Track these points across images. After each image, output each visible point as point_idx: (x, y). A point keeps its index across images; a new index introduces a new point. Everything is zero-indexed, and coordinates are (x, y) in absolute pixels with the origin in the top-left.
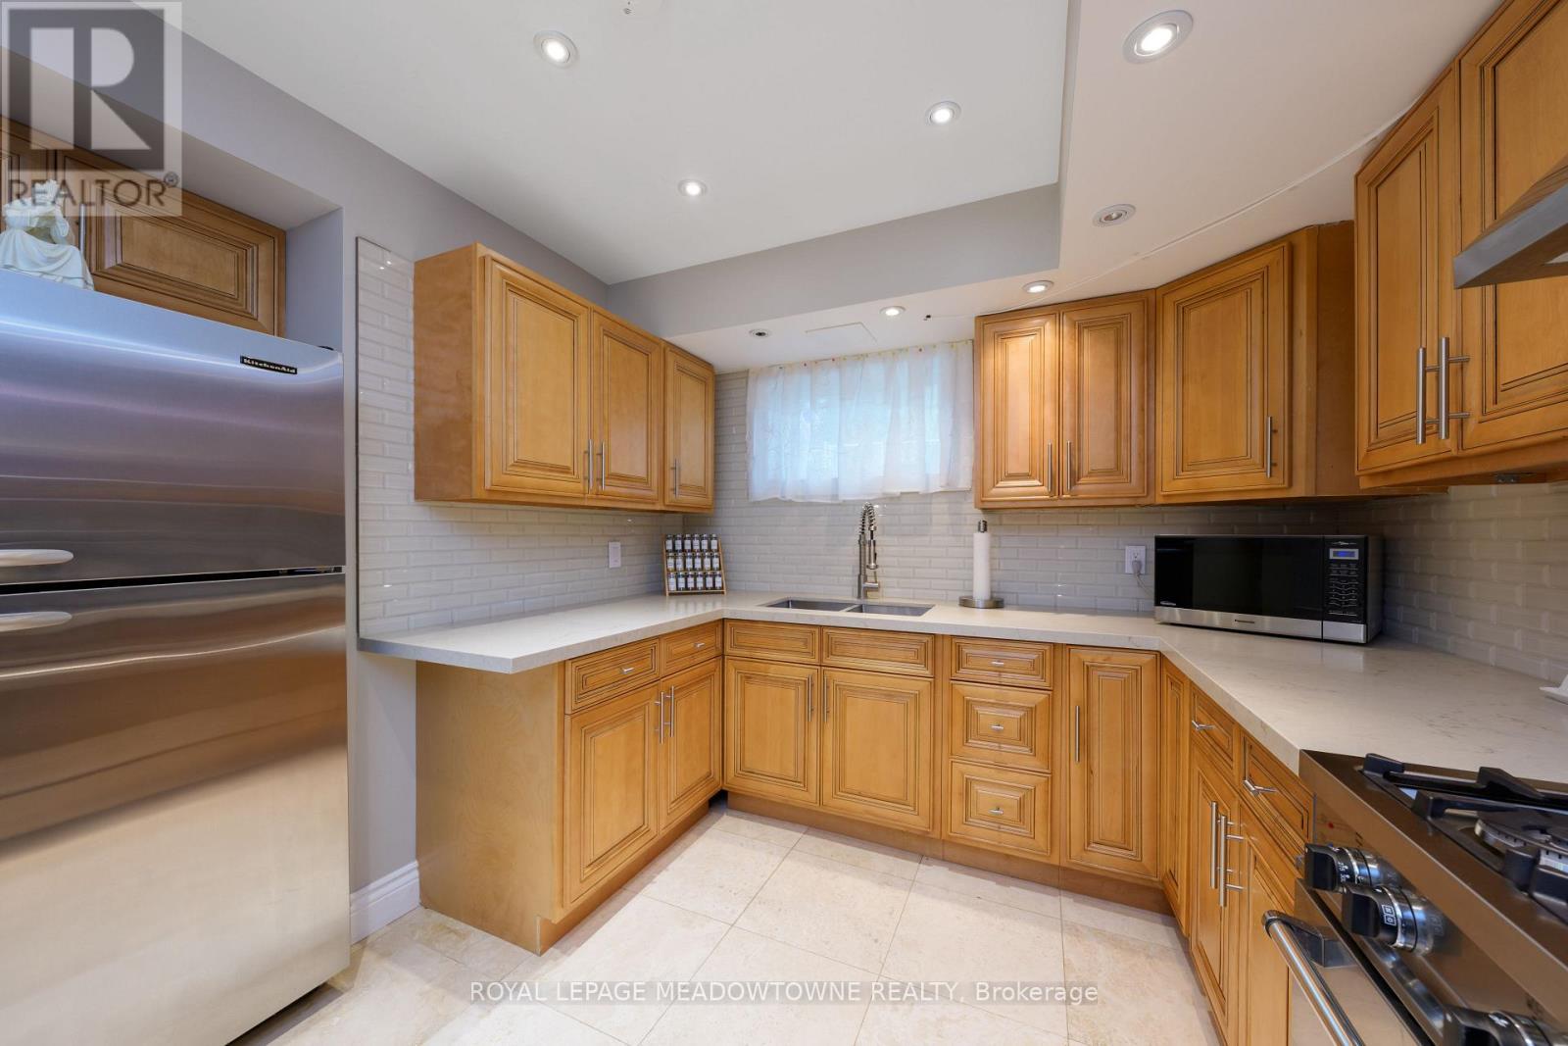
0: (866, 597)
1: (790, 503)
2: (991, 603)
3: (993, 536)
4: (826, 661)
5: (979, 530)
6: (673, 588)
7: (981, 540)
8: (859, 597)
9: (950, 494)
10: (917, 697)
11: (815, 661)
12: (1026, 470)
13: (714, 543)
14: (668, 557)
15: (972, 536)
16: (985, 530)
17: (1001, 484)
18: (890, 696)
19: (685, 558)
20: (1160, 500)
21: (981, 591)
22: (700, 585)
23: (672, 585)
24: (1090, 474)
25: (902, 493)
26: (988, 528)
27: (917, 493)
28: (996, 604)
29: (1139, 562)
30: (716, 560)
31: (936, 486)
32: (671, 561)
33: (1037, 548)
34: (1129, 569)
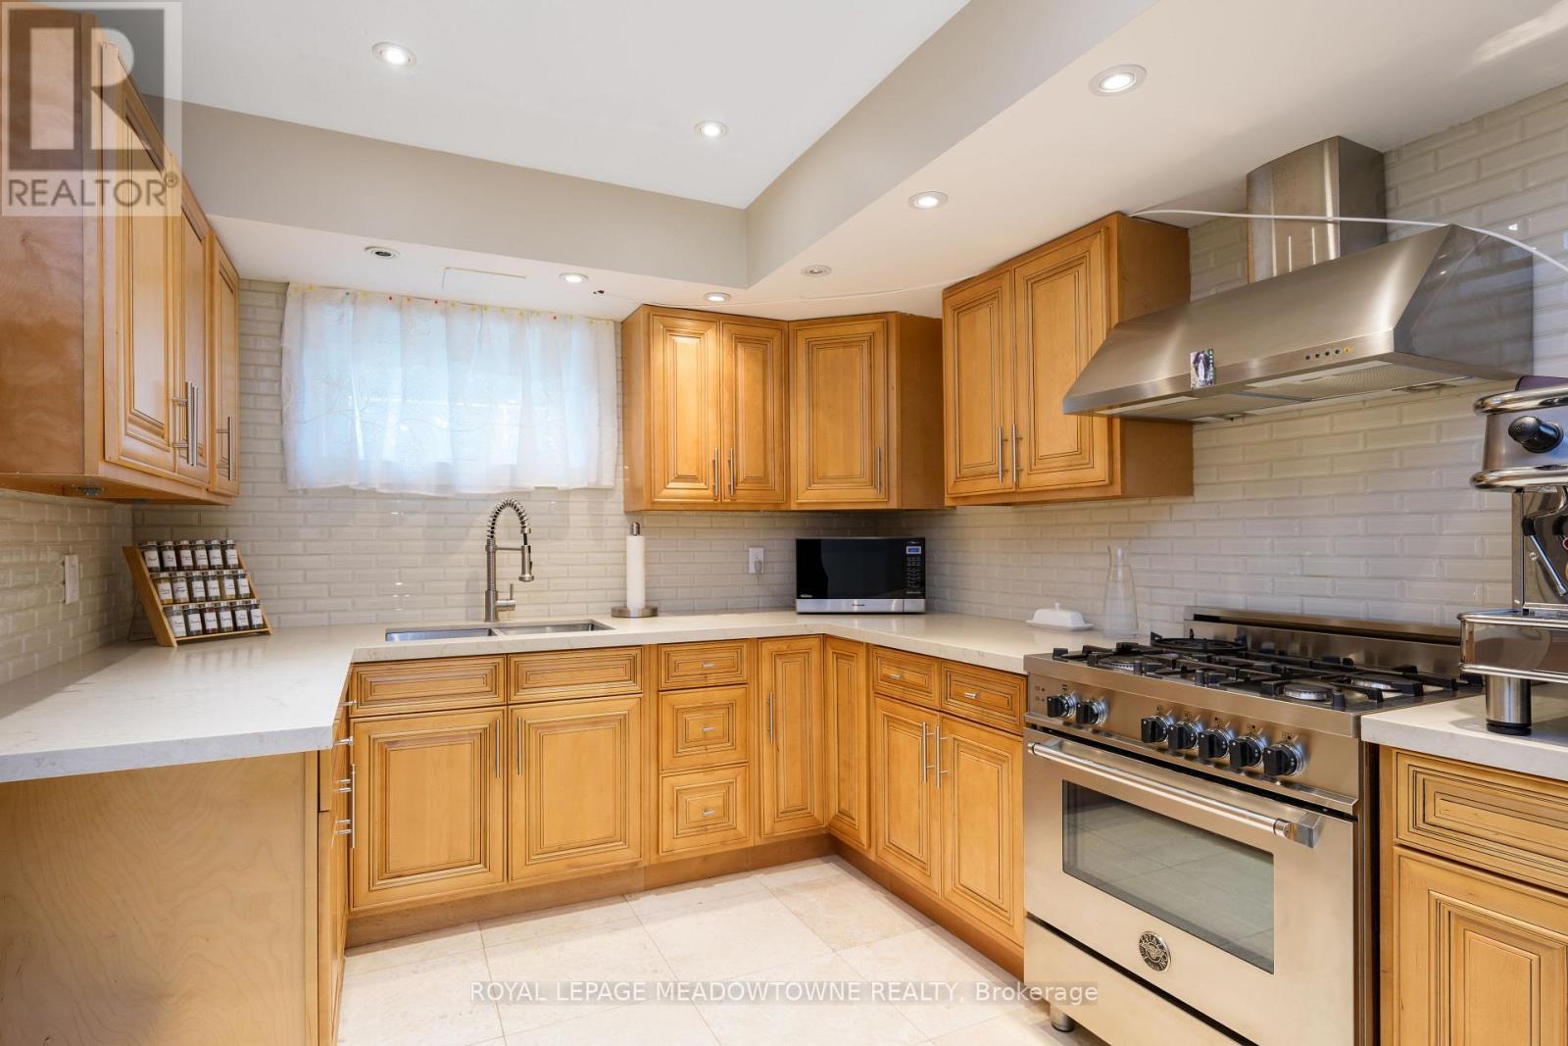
0: (496, 618)
1: (372, 494)
2: (648, 612)
3: (646, 540)
4: (514, 699)
5: (632, 533)
6: (181, 631)
7: (635, 544)
8: (488, 619)
9: (595, 492)
10: (623, 720)
11: (500, 700)
12: (693, 473)
13: (232, 554)
14: (157, 581)
15: (625, 539)
16: (638, 533)
17: (671, 485)
18: (594, 722)
19: (189, 581)
20: (794, 507)
21: (636, 599)
22: (227, 623)
23: (176, 627)
24: (745, 480)
25: (536, 488)
26: (641, 529)
27: (556, 488)
28: (653, 612)
29: (760, 562)
30: (243, 582)
31: (580, 483)
32: (166, 586)
33: (711, 551)
34: (752, 570)
